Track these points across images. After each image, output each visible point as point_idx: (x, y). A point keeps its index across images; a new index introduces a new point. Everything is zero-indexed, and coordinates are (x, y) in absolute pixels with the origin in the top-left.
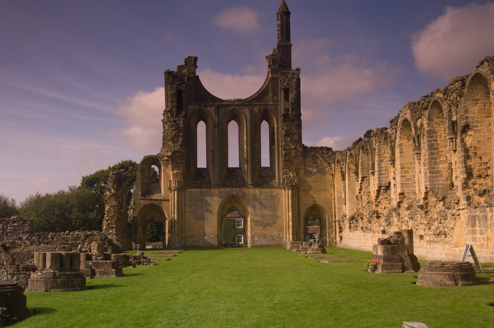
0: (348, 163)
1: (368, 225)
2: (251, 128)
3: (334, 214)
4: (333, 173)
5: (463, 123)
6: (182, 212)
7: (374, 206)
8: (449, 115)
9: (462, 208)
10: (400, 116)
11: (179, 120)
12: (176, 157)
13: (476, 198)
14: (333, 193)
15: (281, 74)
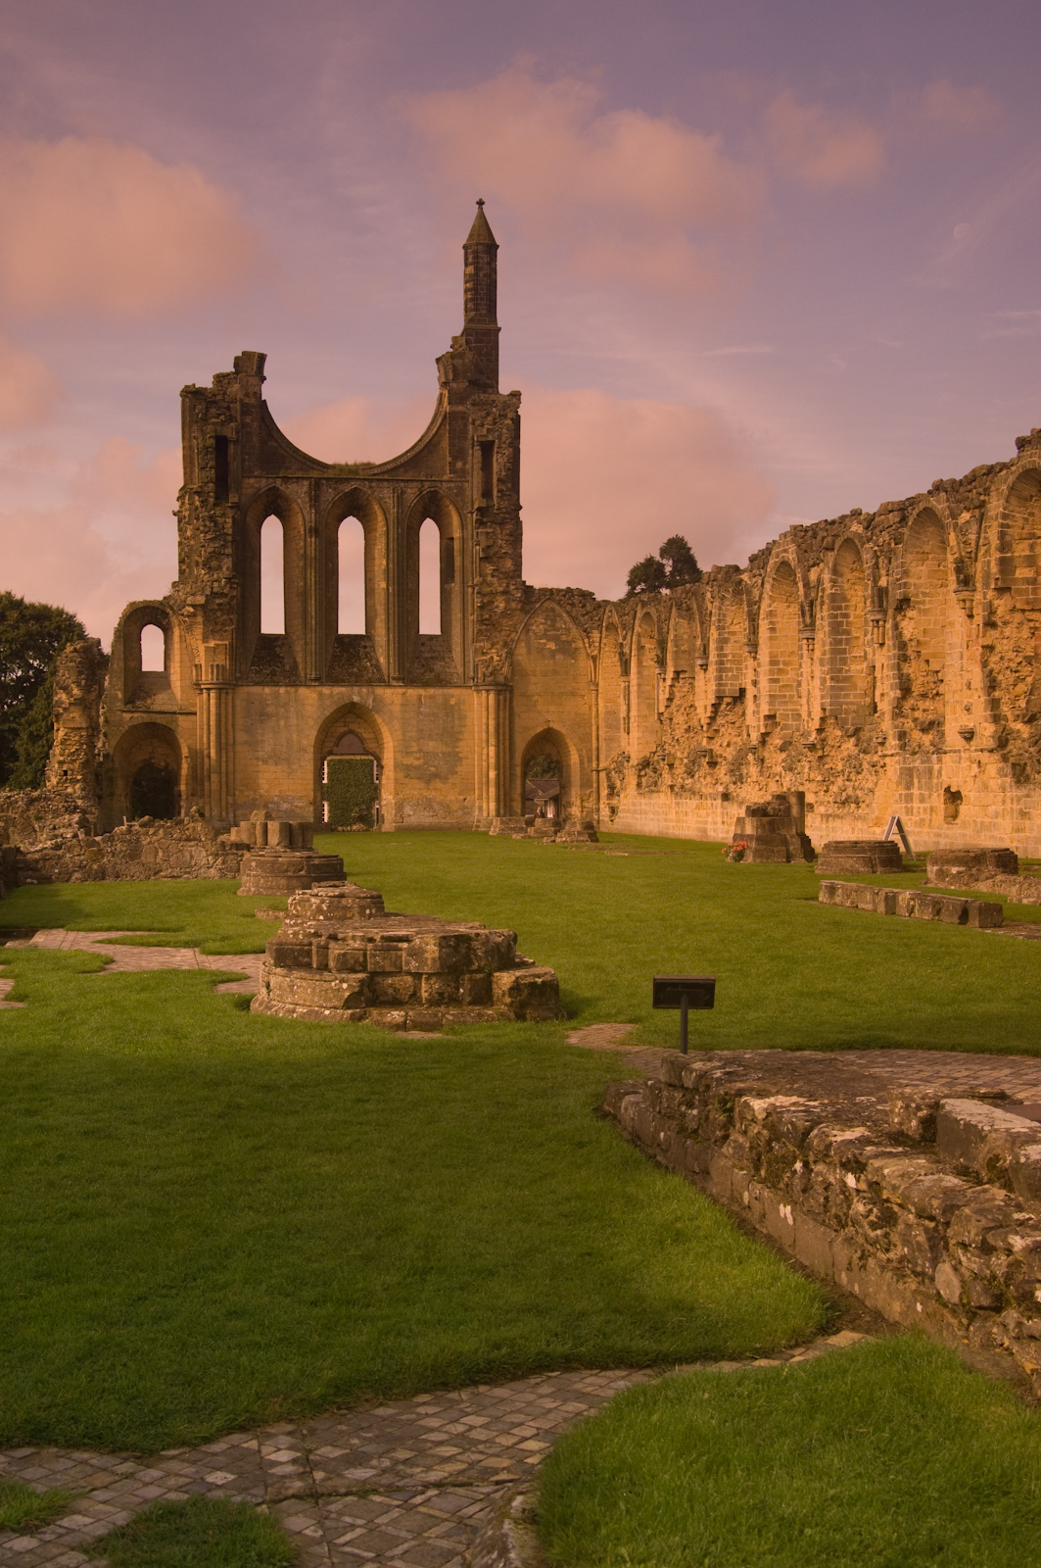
0: (639, 635)
1: (687, 782)
2: (398, 539)
3: (594, 753)
4: (595, 653)
5: (898, 594)
6: (227, 744)
7: (705, 740)
8: (873, 573)
9: (890, 753)
10: (773, 552)
11: (223, 515)
12: (216, 607)
13: (916, 735)
14: (594, 703)
15: (473, 405)
